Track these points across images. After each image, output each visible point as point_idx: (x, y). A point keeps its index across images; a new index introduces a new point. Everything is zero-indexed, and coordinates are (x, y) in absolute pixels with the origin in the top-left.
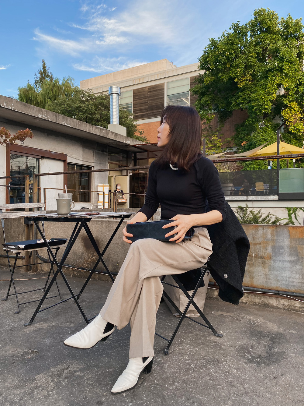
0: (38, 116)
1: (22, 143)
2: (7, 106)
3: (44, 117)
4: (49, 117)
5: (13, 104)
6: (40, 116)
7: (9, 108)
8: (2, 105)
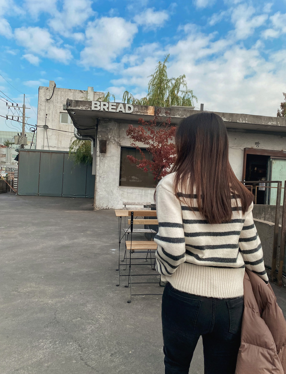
0: (268, 124)
1: (258, 146)
2: (243, 121)
3: (274, 123)
4: (278, 123)
5: (247, 119)
6: (270, 124)
7: (244, 122)
8: (239, 121)
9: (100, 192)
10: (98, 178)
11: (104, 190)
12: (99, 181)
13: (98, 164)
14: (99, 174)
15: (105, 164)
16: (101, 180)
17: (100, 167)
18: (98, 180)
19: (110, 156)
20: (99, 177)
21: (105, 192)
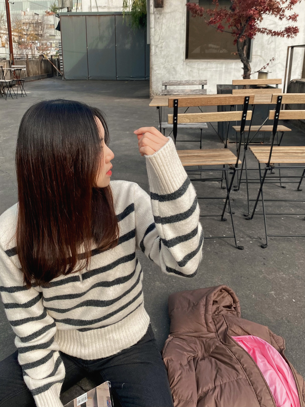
9: (157, 70)
10: (153, 49)
11: (162, 66)
12: (156, 53)
13: (153, 27)
14: (154, 41)
15: (163, 26)
16: (157, 51)
17: (155, 30)
18: (154, 51)
19: (170, 11)
20: (155, 47)
21: (164, 70)
